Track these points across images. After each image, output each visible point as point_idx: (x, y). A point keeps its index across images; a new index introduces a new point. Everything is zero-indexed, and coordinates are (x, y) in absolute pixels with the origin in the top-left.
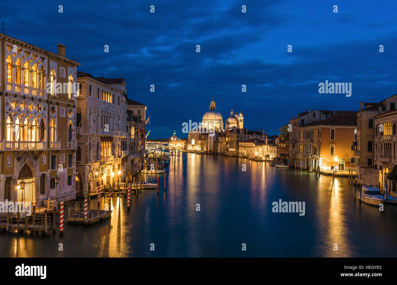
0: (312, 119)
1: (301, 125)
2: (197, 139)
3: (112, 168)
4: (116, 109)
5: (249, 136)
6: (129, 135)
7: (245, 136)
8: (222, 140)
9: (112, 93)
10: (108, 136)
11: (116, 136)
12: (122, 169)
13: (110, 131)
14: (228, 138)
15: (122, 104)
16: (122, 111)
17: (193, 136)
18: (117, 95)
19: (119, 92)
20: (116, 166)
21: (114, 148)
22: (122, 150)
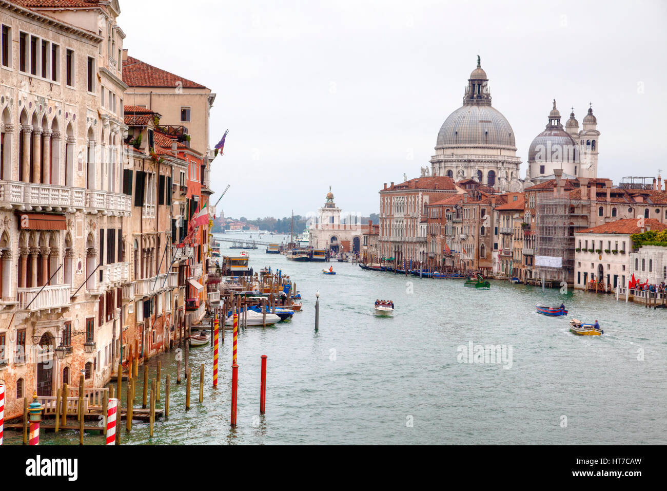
2: (414, 219)
3: (60, 333)
4: (77, 105)
5: (616, 207)
6: (136, 205)
7: (601, 209)
8: (508, 224)
9: (63, 45)
10: (44, 208)
11: (77, 210)
12: (104, 336)
13: (53, 190)
14: (533, 216)
15: (102, 87)
16: (103, 113)
17: (399, 208)
18: (82, 51)
19: (89, 42)
20: (79, 325)
21: (72, 253)
22: (101, 264)
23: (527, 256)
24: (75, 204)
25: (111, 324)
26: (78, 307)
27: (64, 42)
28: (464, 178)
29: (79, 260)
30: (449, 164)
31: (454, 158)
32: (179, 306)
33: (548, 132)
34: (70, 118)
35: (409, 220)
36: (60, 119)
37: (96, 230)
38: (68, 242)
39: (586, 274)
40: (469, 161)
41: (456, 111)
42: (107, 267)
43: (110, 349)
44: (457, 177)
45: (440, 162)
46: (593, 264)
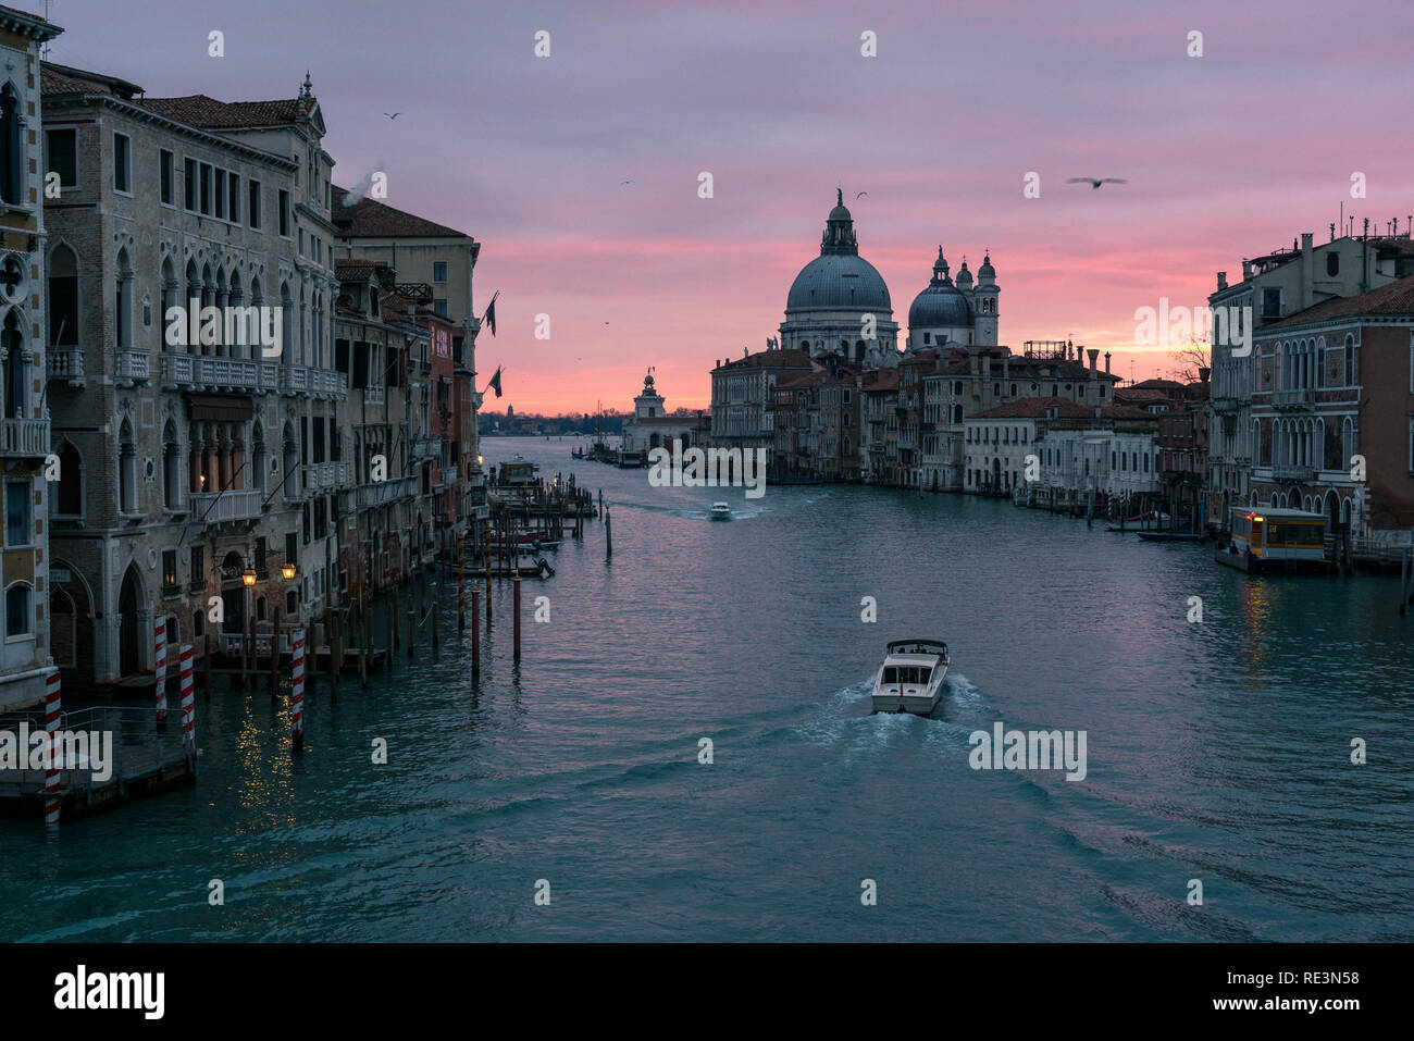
0: (1323, 288)
1: (1265, 320)
2: (757, 406)
3: (251, 552)
4: (266, 253)
5: (1016, 383)
6: (356, 385)
7: (997, 386)
8: (879, 409)
9: (245, 175)
10: (222, 389)
11: (268, 391)
12: (314, 558)
13: (233, 365)
14: (910, 398)
15: (301, 230)
16: (301, 263)
17: (737, 391)
18: (270, 183)
19: (280, 170)
20: (276, 543)
21: (263, 448)
22: (305, 462)
23: (903, 451)
24: (266, 383)
25: (322, 544)
26: (273, 519)
27: (246, 170)
28: (826, 351)
29: (273, 457)
30: (802, 334)
31: (811, 325)
32: (424, 521)
33: (934, 289)
34: (256, 270)
35: (750, 408)
36: (242, 271)
37: (295, 418)
38: (257, 433)
39: (978, 472)
40: (830, 329)
41: (812, 264)
42: (311, 467)
43: (322, 576)
44: (816, 349)
45: (791, 330)
46: (986, 459)
